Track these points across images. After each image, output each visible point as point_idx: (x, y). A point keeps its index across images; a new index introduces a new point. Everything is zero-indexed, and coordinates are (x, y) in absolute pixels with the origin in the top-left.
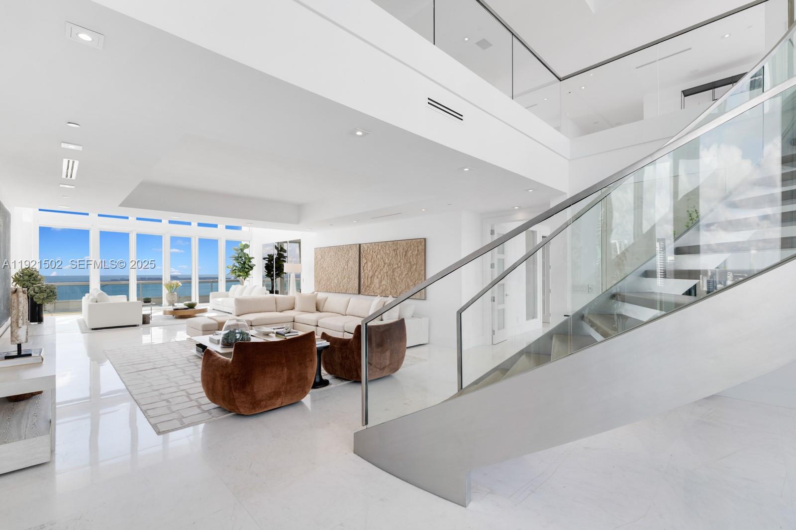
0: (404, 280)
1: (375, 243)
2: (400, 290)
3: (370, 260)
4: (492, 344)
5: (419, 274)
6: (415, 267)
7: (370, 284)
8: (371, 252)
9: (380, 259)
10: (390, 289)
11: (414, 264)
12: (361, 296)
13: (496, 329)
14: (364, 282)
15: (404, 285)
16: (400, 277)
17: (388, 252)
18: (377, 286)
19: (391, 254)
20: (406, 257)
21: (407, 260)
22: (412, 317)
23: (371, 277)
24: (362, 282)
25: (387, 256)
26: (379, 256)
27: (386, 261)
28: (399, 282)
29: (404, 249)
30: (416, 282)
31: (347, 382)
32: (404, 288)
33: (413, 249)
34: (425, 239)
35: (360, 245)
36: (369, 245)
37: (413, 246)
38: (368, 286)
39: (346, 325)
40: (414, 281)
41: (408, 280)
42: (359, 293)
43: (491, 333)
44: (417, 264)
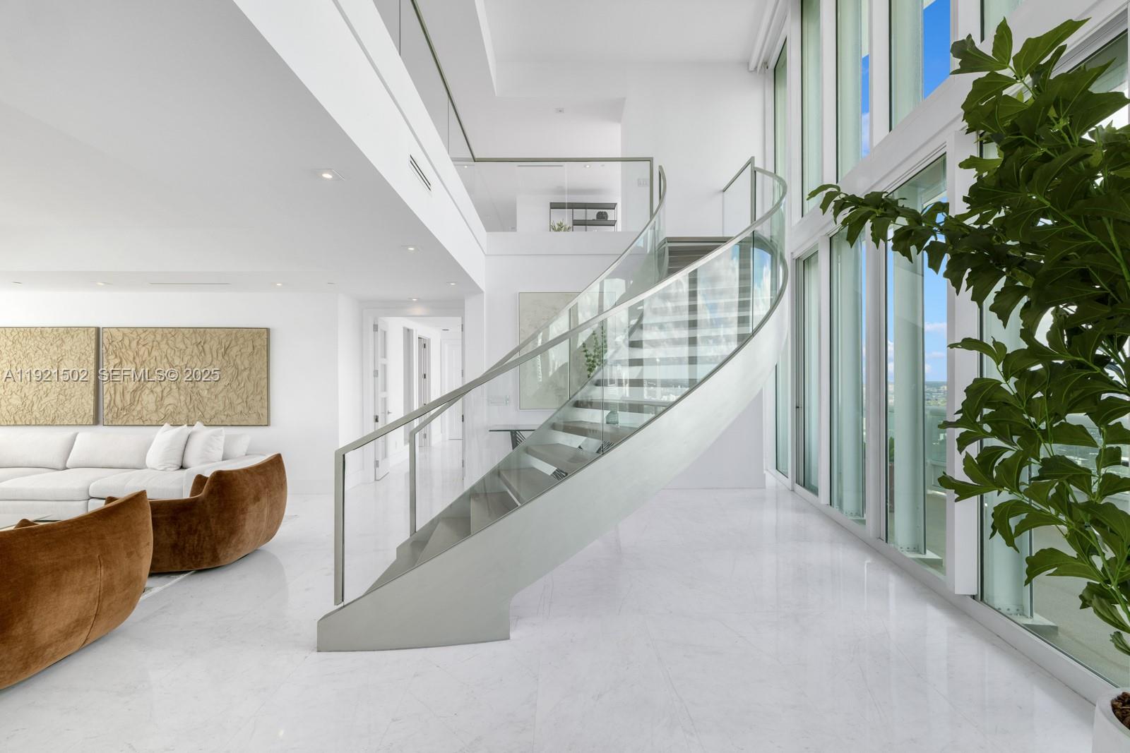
0: (222, 395)
1: (145, 329)
2: (213, 413)
3: (131, 359)
4: (375, 480)
5: (256, 385)
6: (245, 374)
7: (131, 404)
8: (134, 344)
9: (158, 358)
10: (185, 411)
11: (245, 369)
12: (100, 429)
13: (380, 459)
14: (113, 401)
15: (221, 403)
16: (213, 390)
17: (182, 346)
18: (152, 407)
19: (188, 351)
20: (226, 358)
21: (228, 362)
22: (246, 455)
23: (135, 391)
24: (106, 400)
25: (178, 354)
26: (154, 353)
27: (177, 362)
28: (209, 399)
29: (220, 343)
30: (250, 398)
31: (182, 577)
32: (221, 408)
33: (243, 344)
34: (268, 330)
35: (98, 329)
36: (126, 331)
37: (241, 340)
38: (123, 409)
39: (92, 486)
40: (245, 396)
41: (231, 395)
42: (96, 422)
43: (372, 464)
44: (251, 369)
